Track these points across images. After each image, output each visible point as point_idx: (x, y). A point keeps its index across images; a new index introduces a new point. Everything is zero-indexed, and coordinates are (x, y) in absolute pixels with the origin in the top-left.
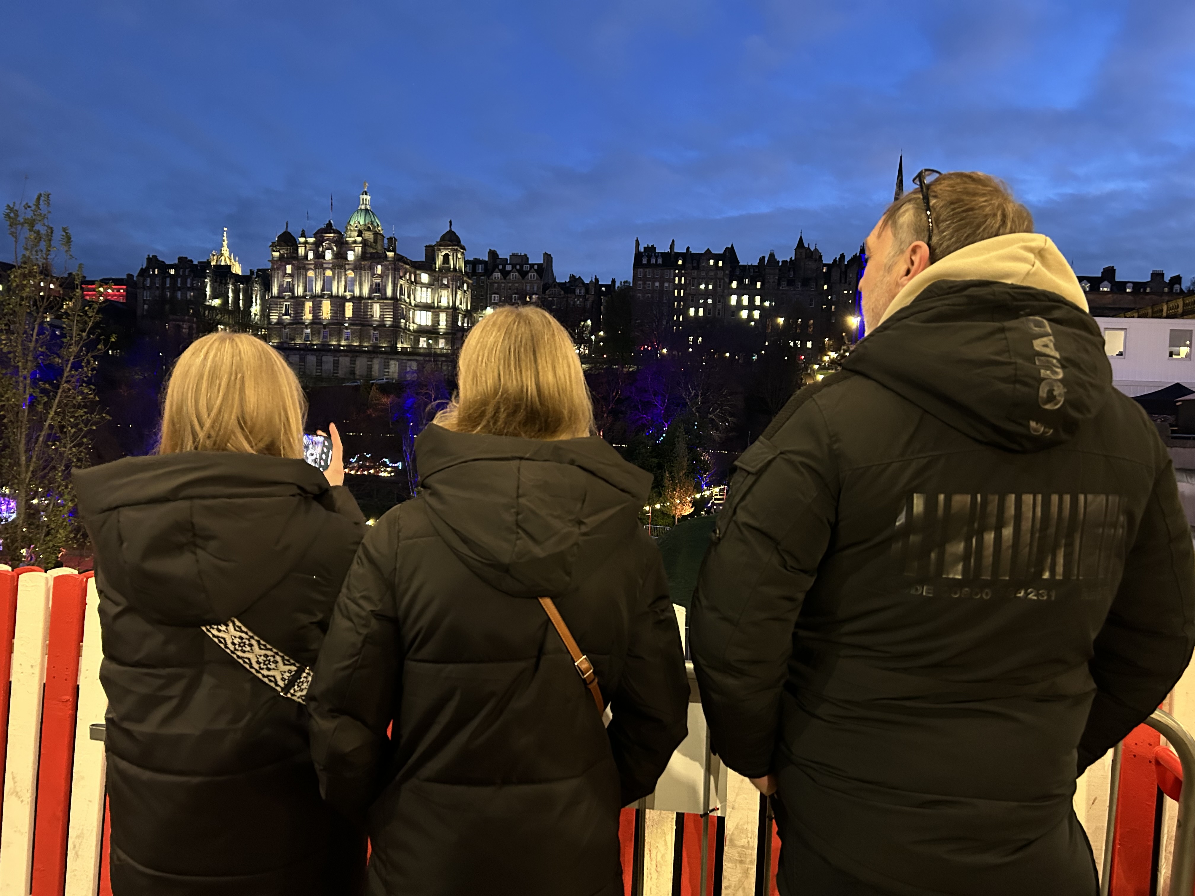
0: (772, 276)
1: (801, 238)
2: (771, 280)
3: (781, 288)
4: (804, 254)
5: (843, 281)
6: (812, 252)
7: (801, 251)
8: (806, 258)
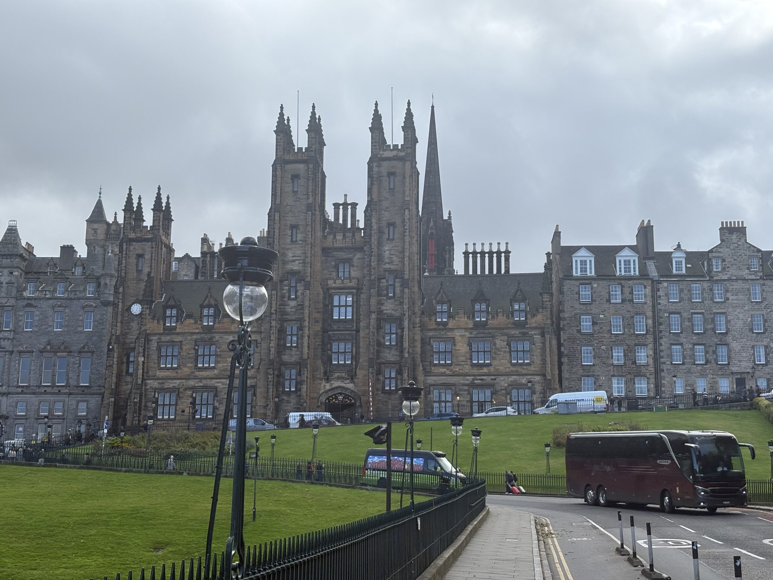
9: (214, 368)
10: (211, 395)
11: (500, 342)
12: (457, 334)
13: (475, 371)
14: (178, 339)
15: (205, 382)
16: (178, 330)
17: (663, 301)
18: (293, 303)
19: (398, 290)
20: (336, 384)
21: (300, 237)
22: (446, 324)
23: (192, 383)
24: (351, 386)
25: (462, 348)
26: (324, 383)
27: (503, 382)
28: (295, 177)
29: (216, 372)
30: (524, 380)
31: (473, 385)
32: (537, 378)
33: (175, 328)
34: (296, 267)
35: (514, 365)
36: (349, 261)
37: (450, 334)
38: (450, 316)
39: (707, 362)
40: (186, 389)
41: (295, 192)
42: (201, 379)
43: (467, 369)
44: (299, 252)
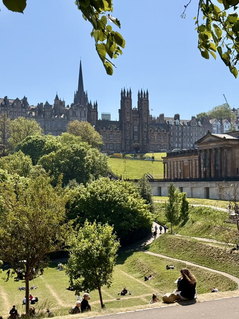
0: (48, 112)
1: (57, 95)
2: (48, 114)
3: (52, 118)
4: (59, 103)
5: (74, 115)
6: (62, 102)
7: (58, 101)
8: (60, 104)
9: (112, 139)
10: (113, 145)
11: (162, 137)
12: (155, 135)
13: (158, 142)
14: (106, 133)
15: (111, 142)
16: (106, 131)
17: (183, 130)
18: (128, 128)
19: (146, 127)
20: (136, 144)
21: (129, 115)
22: (153, 133)
23: (109, 142)
24: (138, 144)
25: (156, 138)
26: (134, 143)
27: (162, 144)
28: (128, 102)
29: (113, 140)
30: (166, 144)
31: (157, 144)
32: (168, 144)
33: (105, 131)
34: (128, 120)
35: (164, 141)
36: (136, 120)
37: (154, 135)
38: (154, 132)
39: (189, 141)
40: (108, 143)
41: (128, 105)
42: (111, 141)
43: (157, 142)
44: (129, 118)
